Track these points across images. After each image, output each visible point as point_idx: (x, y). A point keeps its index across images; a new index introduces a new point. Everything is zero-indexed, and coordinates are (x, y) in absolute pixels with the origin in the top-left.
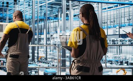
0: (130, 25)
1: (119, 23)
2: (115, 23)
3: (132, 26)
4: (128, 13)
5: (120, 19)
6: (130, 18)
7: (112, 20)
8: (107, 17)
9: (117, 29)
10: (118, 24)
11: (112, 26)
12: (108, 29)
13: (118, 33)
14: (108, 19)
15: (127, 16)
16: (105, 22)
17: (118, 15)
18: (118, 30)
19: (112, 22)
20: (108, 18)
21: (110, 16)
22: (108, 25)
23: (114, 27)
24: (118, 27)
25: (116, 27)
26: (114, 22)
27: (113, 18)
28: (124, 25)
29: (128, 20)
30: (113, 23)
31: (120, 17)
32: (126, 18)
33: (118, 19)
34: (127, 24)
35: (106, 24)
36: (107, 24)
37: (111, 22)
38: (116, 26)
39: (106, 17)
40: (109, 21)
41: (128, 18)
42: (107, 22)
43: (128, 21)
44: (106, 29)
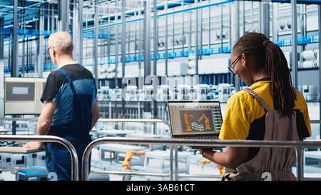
0: (225, 51)
1: (198, 46)
2: (185, 46)
3: (229, 53)
4: (220, 20)
5: (199, 34)
6: (224, 33)
7: (178, 38)
8: (167, 31)
9: (190, 60)
10: (194, 49)
11: (178, 52)
12: (169, 60)
13: (193, 71)
14: (167, 36)
15: (218, 28)
16: (160, 42)
17: (194, 24)
18: (193, 64)
19: (177, 42)
20: (169, 33)
21: (172, 28)
22: (167, 50)
23: (184, 56)
24: (192, 56)
25: (187, 56)
26: (184, 42)
27: (181, 32)
28: (209, 51)
29: (218, 37)
30: (181, 46)
31: (200, 30)
32: (214, 34)
33: (194, 36)
34: (216, 48)
35: (164, 48)
36: (167, 47)
37: (176, 43)
38: (187, 52)
39: (164, 29)
40: (170, 39)
41: (219, 34)
42: (164, 41)
43: (220, 42)
44: (164, 60)
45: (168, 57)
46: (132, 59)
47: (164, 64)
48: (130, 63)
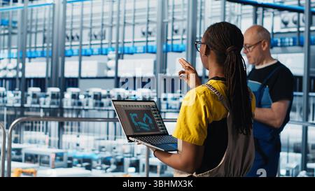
0: (150, 50)
1: (118, 43)
2: (104, 42)
3: (154, 53)
4: (146, 13)
5: (121, 29)
6: (150, 30)
7: (96, 32)
8: (82, 22)
9: (109, 59)
10: (114, 46)
11: (96, 49)
12: (84, 58)
13: (111, 73)
14: (82, 28)
15: (143, 24)
16: (74, 35)
17: (115, 16)
18: (112, 64)
19: (96, 36)
20: (85, 25)
21: (89, 19)
22: (81, 45)
23: (102, 54)
24: (112, 55)
25: (106, 54)
26: (103, 36)
27: (101, 24)
28: (132, 50)
29: (144, 34)
30: (99, 42)
31: (122, 22)
32: (139, 29)
33: (114, 30)
34: (140, 47)
35: (78, 43)
36: (81, 42)
37: (93, 38)
38: (107, 50)
39: (79, 20)
40: (86, 33)
41: (145, 30)
42: (79, 34)
43: (145, 39)
44: (77, 58)
45: (82, 54)
46: (39, 54)
47: (77, 63)
48: (37, 59)
